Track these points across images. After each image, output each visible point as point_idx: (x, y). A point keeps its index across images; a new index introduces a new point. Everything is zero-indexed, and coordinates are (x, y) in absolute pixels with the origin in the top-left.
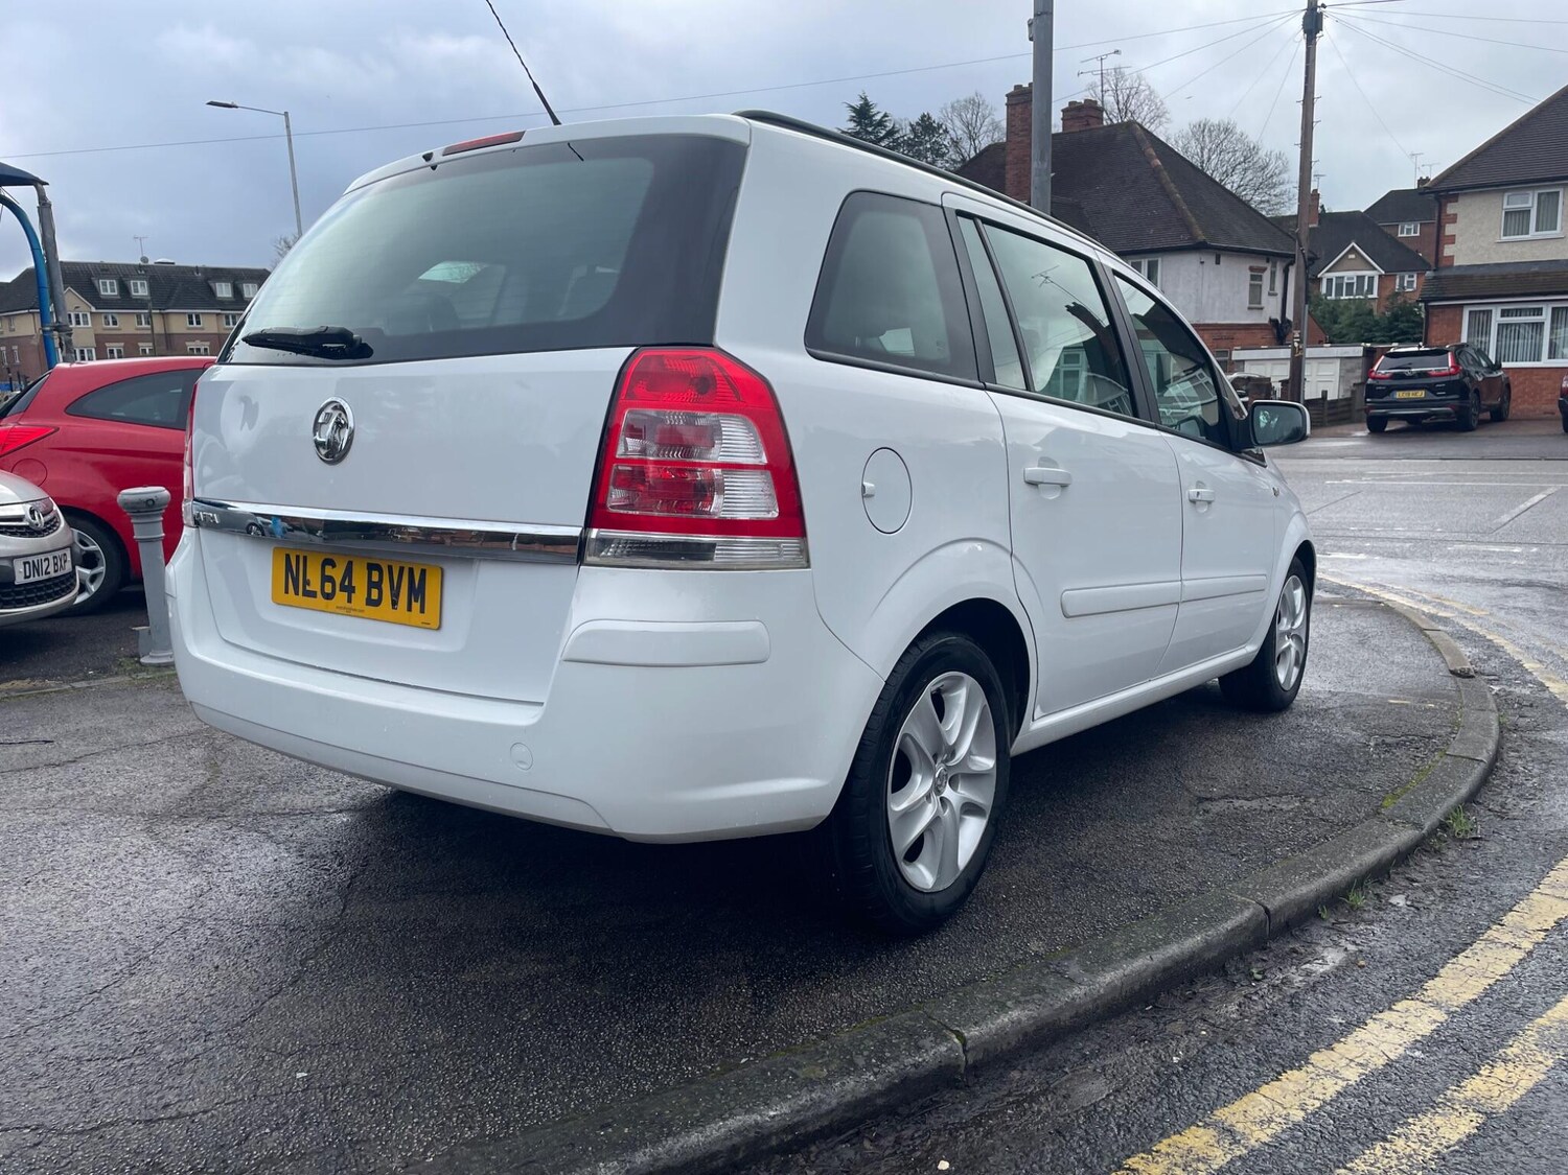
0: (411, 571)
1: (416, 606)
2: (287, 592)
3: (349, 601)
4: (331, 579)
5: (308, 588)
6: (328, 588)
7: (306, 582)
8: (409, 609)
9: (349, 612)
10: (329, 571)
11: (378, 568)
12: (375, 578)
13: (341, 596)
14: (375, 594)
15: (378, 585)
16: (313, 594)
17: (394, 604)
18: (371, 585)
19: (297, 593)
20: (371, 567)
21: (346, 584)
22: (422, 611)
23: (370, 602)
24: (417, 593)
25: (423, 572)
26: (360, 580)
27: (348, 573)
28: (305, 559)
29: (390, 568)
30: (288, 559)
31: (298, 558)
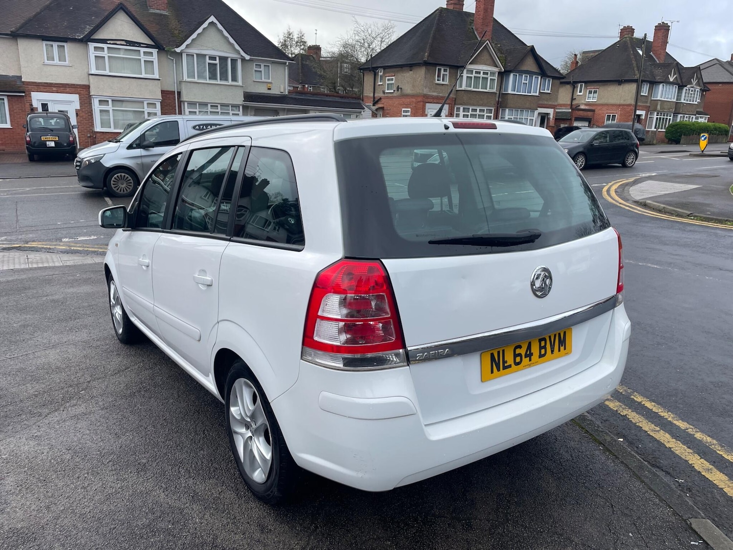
0: (559, 334)
1: (562, 348)
2: (492, 372)
3: (530, 360)
4: (520, 355)
5: (506, 365)
6: (518, 359)
7: (504, 362)
8: (559, 351)
9: (529, 366)
10: (518, 351)
11: (544, 339)
12: (543, 344)
13: (526, 361)
14: (543, 351)
15: (545, 347)
16: (510, 366)
17: (552, 352)
18: (541, 348)
19: (499, 370)
20: (540, 341)
21: (528, 353)
22: (565, 349)
23: (541, 356)
24: (563, 342)
25: (565, 333)
26: (535, 349)
27: (529, 347)
28: (503, 351)
29: (550, 337)
30: (492, 355)
31: (499, 352)
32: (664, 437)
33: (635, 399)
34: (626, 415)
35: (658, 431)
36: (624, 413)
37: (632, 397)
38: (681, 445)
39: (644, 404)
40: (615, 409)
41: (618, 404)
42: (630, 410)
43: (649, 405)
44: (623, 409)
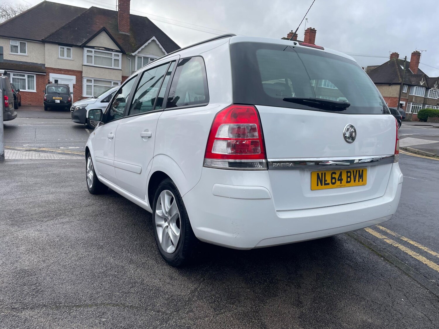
0: (359, 171)
1: (361, 180)
2: (318, 185)
3: (341, 183)
4: (335, 178)
5: (326, 182)
6: (334, 181)
7: (325, 181)
8: (359, 181)
9: (341, 187)
10: (334, 176)
11: (350, 172)
12: (349, 175)
13: (338, 183)
14: (349, 179)
15: (350, 177)
16: (328, 184)
17: (355, 181)
18: (348, 177)
19: (322, 185)
20: (347, 172)
21: (340, 178)
22: (362, 181)
23: (347, 182)
24: (361, 176)
25: (363, 171)
26: (344, 177)
27: (341, 175)
28: (325, 173)
29: (353, 171)
30: (318, 174)
31: (322, 174)
32: (422, 259)
33: (403, 239)
34: (397, 247)
35: (418, 256)
36: (397, 245)
37: (401, 238)
38: (433, 263)
39: (409, 242)
40: (390, 243)
41: (392, 241)
42: (400, 245)
43: (412, 242)
44: (396, 243)
